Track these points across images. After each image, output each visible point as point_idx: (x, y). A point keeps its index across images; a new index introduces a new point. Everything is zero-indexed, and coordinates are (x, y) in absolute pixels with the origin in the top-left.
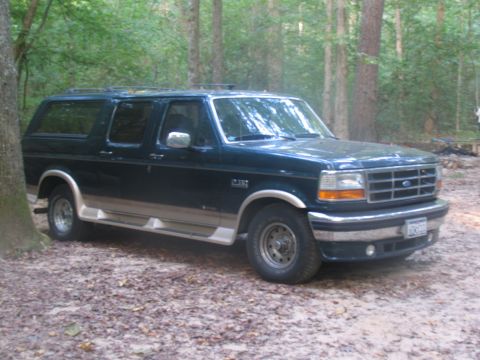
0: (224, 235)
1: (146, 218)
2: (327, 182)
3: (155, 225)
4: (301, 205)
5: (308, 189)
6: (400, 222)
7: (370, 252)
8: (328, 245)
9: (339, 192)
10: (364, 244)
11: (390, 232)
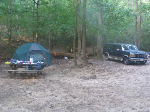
0: (122, 60)
1: (115, 58)
2: (130, 55)
3: (116, 59)
4: (128, 57)
5: (129, 55)
6: (139, 59)
7: (135, 62)
8: (131, 61)
9: (132, 56)
10: (135, 61)
11: (138, 60)
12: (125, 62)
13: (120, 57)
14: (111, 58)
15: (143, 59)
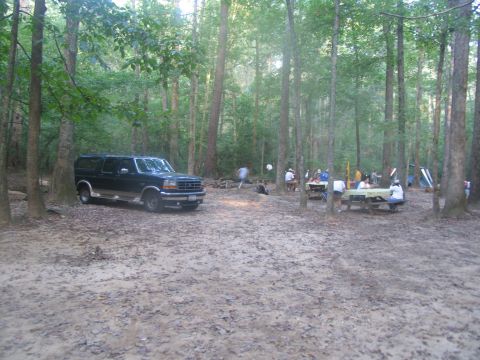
0: (137, 200)
1: (113, 196)
2: (166, 183)
3: (116, 197)
4: (158, 189)
6: (187, 196)
7: (178, 204)
8: (167, 201)
9: (169, 187)
10: (176, 201)
11: (185, 199)
12: (150, 206)
13: (128, 191)
14: (98, 195)
15: (197, 195)
